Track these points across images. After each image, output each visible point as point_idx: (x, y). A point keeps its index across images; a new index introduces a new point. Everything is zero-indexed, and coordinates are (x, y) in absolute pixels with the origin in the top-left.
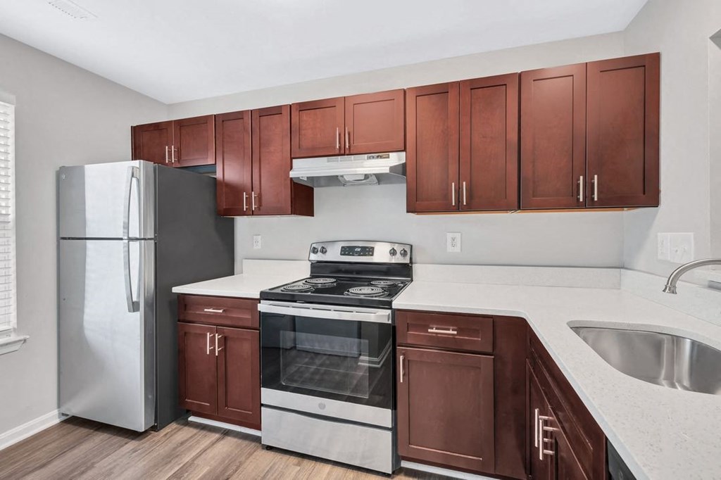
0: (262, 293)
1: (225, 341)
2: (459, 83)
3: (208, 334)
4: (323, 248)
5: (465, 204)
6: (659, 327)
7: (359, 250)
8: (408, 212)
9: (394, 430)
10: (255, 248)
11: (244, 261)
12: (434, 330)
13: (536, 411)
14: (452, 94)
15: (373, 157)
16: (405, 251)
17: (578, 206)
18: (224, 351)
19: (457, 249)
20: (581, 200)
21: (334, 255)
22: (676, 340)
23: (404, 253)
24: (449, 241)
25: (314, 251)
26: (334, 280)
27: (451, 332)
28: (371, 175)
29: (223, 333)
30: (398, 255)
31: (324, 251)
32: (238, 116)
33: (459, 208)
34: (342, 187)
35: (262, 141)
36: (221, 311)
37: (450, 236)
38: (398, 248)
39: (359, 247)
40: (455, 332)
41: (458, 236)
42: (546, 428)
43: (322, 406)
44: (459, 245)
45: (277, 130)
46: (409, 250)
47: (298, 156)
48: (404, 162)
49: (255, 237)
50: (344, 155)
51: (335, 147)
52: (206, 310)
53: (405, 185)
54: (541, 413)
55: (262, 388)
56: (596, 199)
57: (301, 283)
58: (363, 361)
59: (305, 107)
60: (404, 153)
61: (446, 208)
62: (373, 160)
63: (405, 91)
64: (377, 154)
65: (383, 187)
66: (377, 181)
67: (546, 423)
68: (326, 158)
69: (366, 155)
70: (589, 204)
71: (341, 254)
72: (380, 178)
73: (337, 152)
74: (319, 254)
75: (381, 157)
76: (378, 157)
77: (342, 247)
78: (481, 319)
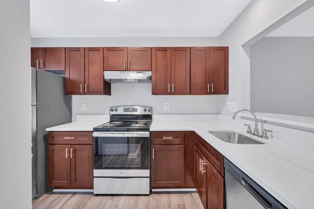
0: (94, 128)
1: (75, 151)
2: (171, 48)
3: (67, 149)
4: (116, 109)
5: (173, 92)
6: (230, 130)
7: (131, 109)
8: (152, 94)
9: (150, 177)
10: (83, 109)
11: (77, 115)
12: (165, 138)
13: (200, 159)
14: (168, 52)
15: (139, 72)
16: (150, 110)
17: (207, 93)
18: (75, 156)
19: (168, 109)
20: (208, 92)
21: (121, 111)
22: (234, 134)
23: (149, 111)
24: (165, 105)
25: (112, 110)
26: (122, 122)
27: (171, 138)
28: (137, 79)
29: (74, 148)
30: (147, 111)
31: (116, 110)
32: (78, 49)
33: (171, 93)
34: (124, 84)
35: (89, 62)
36: (73, 138)
37: (166, 103)
38: (147, 109)
39: (131, 108)
40: (172, 138)
41: (168, 104)
42: (203, 164)
43: (121, 173)
44: (169, 107)
45: (97, 58)
46: (151, 109)
47: (107, 70)
48: (151, 75)
49: (82, 104)
50: (127, 71)
51: (123, 67)
52: (65, 138)
53: (151, 84)
54: (202, 160)
55: (94, 170)
56: (212, 92)
57: (108, 124)
58: (130, 156)
59: (110, 49)
60: (151, 72)
61: (166, 93)
62: (139, 74)
63: (151, 48)
64: (141, 72)
65: (141, 84)
66: (138, 82)
67: (203, 162)
68: (119, 71)
69: (136, 71)
70: (211, 93)
71: (124, 111)
72: (140, 81)
73: (124, 69)
74: (114, 111)
75: (142, 73)
76: (141, 73)
77: (124, 108)
78: (180, 132)
